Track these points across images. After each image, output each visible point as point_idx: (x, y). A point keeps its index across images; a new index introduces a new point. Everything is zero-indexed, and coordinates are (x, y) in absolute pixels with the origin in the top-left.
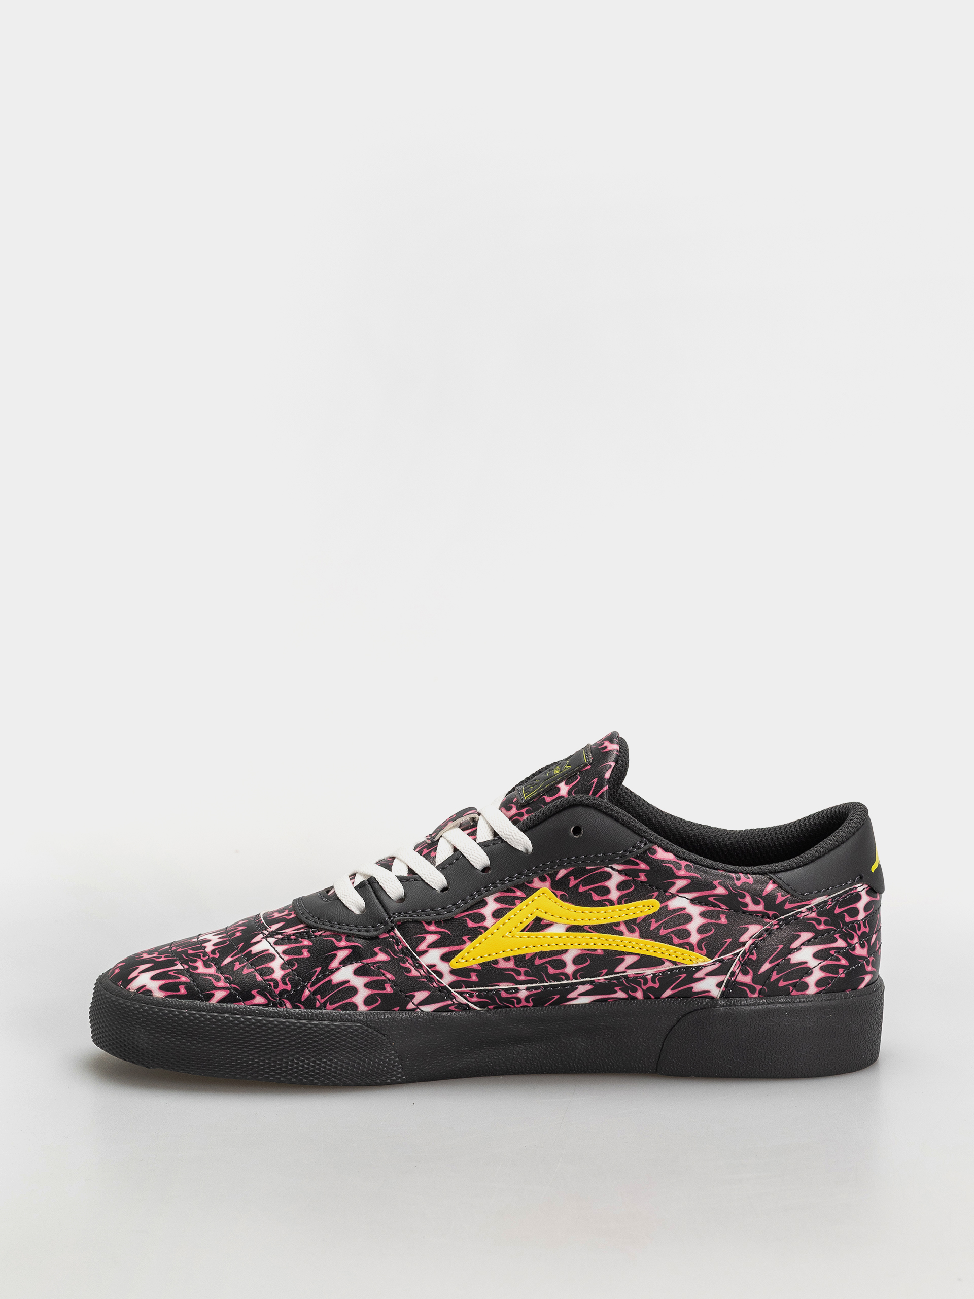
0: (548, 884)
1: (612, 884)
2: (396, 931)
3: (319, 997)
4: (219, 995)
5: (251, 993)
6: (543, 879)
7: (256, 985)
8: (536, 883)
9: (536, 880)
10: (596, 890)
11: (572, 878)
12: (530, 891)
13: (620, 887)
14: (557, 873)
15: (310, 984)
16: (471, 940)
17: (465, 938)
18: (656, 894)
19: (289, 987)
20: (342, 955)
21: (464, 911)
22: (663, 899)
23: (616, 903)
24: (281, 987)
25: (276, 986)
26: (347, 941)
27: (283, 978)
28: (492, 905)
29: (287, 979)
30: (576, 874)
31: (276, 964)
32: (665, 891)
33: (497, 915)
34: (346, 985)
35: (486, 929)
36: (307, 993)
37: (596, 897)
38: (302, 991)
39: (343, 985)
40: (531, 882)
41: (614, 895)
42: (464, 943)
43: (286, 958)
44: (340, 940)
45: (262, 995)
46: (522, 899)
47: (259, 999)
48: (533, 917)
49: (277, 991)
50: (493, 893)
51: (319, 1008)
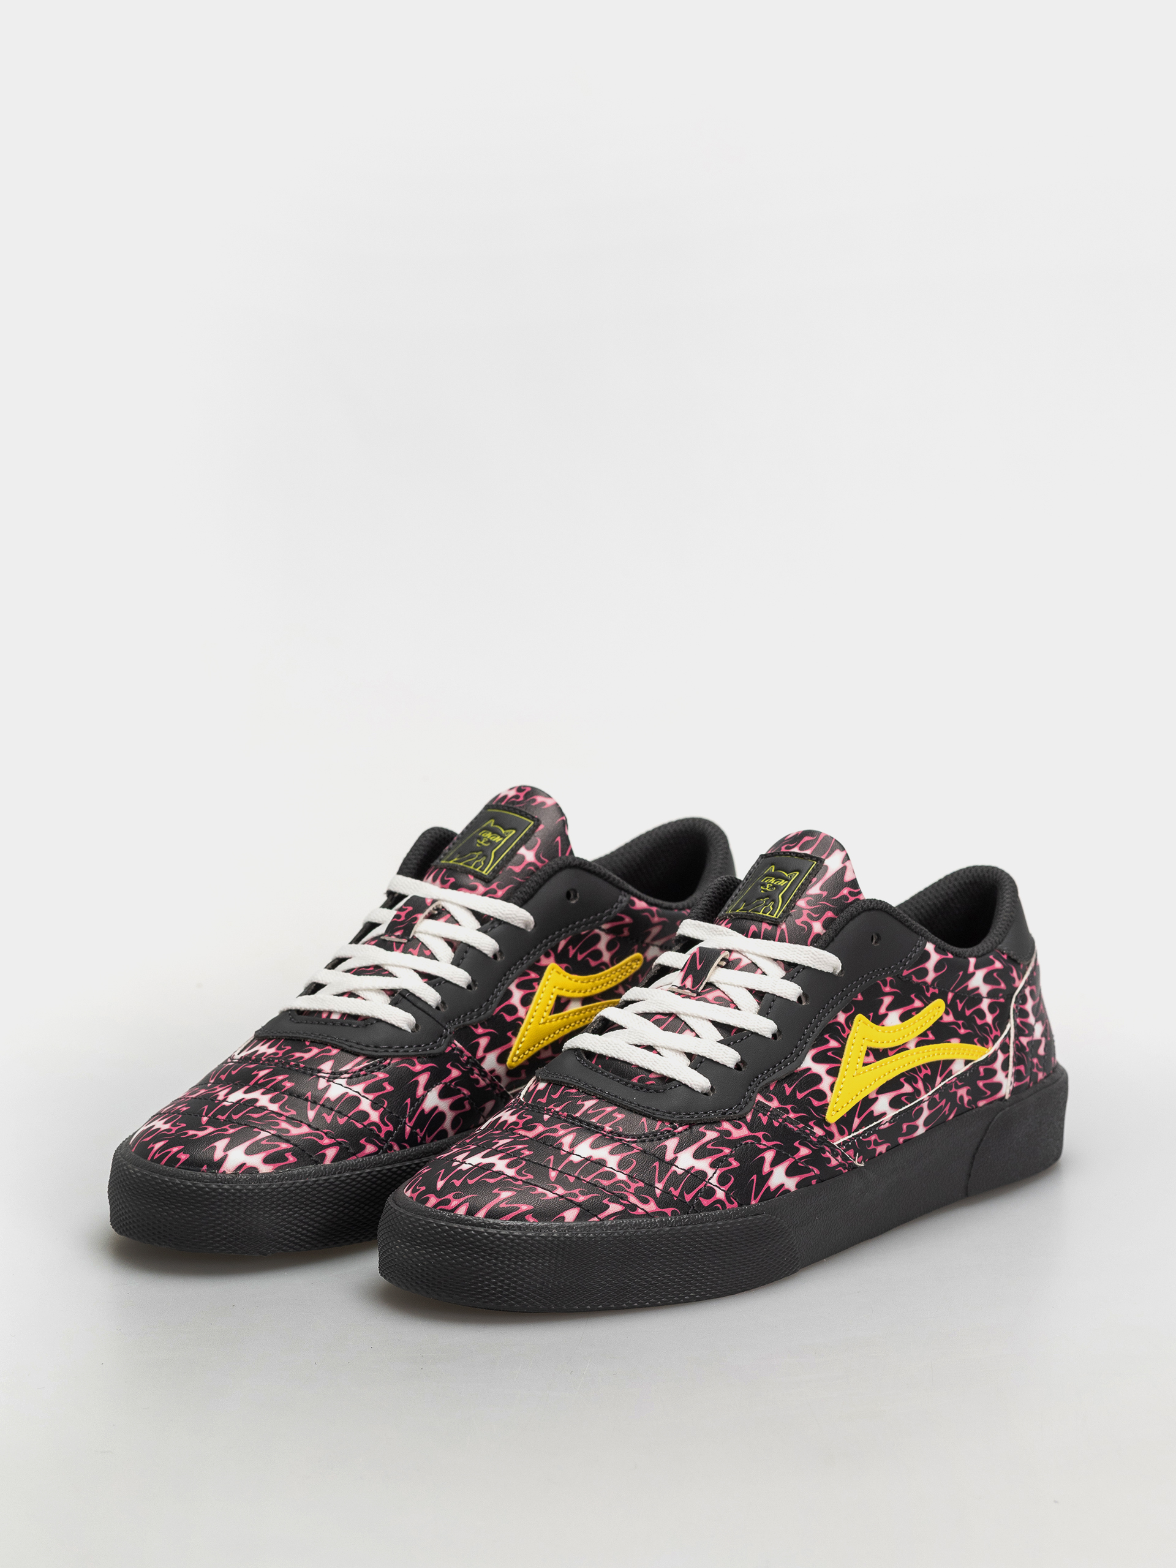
0: (552, 958)
1: (602, 946)
2: (456, 1042)
3: (418, 1131)
4: (331, 1153)
5: (360, 1144)
6: (547, 955)
7: (361, 1133)
8: (544, 961)
9: (542, 958)
10: (591, 955)
11: (570, 947)
12: (541, 970)
13: (610, 947)
14: (557, 945)
15: (407, 1119)
16: (515, 1034)
17: (509, 1034)
18: (636, 947)
19: (391, 1128)
20: (423, 1079)
21: (499, 1005)
22: (643, 951)
23: (610, 965)
24: (384, 1129)
25: (380, 1130)
26: (422, 1063)
27: (381, 1117)
28: (517, 995)
29: (385, 1119)
30: (572, 942)
31: (365, 1105)
32: (643, 942)
33: (526, 1001)
34: (436, 1112)
35: (522, 1020)
36: (408, 1129)
37: (593, 963)
38: (403, 1129)
39: (433, 1113)
40: (539, 961)
41: (606, 957)
42: (509, 1040)
43: (371, 1097)
44: (414, 1065)
45: (371, 1143)
46: (538, 980)
47: (370, 1148)
48: (554, 997)
49: (382, 1135)
50: (513, 981)
51: (421, 1143)
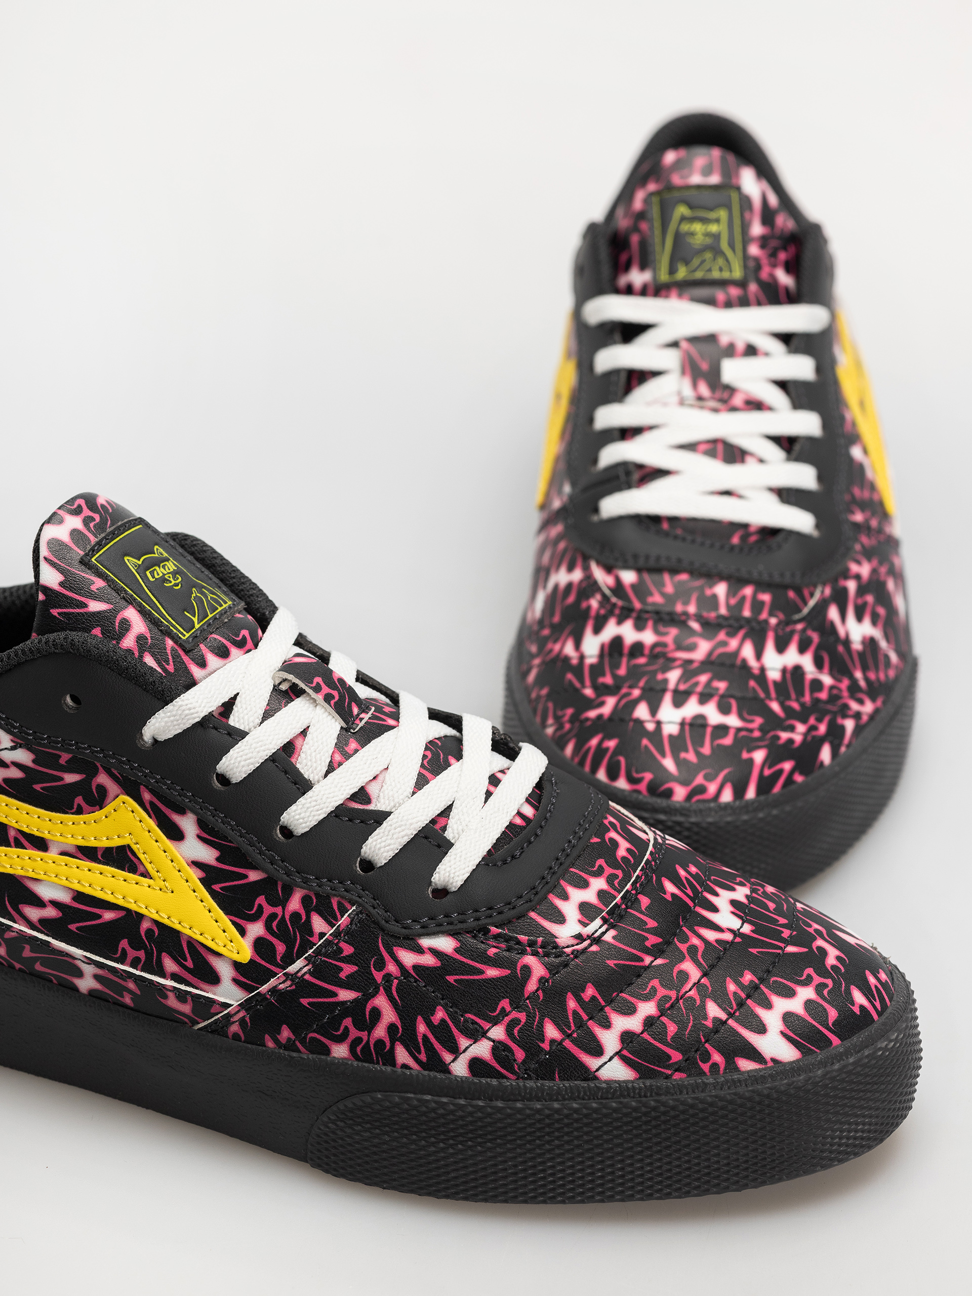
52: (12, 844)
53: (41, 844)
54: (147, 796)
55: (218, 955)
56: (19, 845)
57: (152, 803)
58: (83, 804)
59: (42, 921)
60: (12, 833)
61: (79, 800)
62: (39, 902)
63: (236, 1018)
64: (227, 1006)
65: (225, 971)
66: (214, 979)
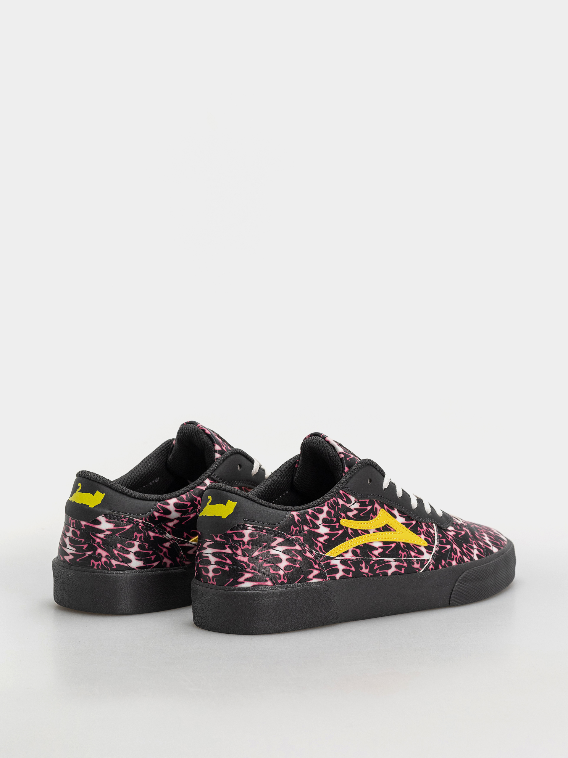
52: (361, 535)
53: (367, 532)
54: (386, 507)
55: (420, 546)
56: (363, 534)
57: (387, 509)
58: (373, 516)
59: (379, 554)
60: (360, 531)
61: (371, 515)
62: (376, 549)
63: (431, 563)
64: (428, 560)
65: (424, 550)
66: (422, 554)
